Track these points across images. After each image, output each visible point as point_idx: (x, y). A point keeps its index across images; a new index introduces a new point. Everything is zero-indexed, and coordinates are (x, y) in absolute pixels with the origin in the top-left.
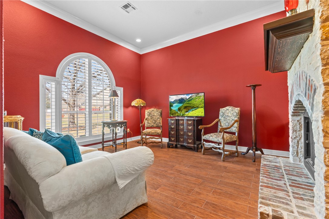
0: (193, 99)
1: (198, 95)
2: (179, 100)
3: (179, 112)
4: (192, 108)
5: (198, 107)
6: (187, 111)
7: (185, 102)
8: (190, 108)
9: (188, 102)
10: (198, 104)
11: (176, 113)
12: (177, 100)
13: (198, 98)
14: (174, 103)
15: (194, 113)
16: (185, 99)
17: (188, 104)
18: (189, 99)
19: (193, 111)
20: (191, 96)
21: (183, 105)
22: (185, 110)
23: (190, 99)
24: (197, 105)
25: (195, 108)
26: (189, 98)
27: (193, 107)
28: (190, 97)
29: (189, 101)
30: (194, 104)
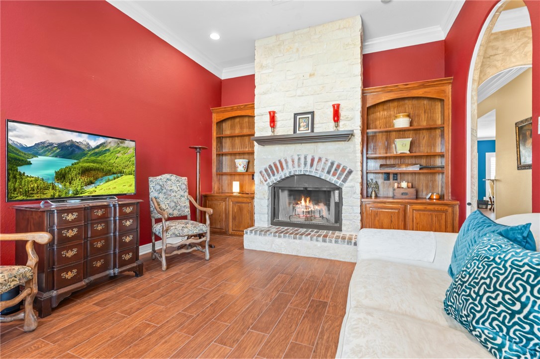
0: (108, 150)
1: (123, 145)
2: (62, 146)
3: (60, 186)
4: (106, 174)
5: (121, 173)
6: (91, 183)
7: (85, 155)
8: (100, 174)
9: (93, 158)
10: (122, 165)
11: (47, 188)
12: (51, 144)
13: (122, 152)
14: (36, 155)
15: (111, 187)
16: (82, 147)
17: (93, 162)
18: (97, 150)
19: (109, 180)
20: (104, 143)
21: (75, 164)
22: (86, 179)
23: (99, 151)
24: (120, 168)
25: (114, 173)
26: (98, 147)
27: (110, 171)
28: (101, 145)
29: (96, 154)
30: (110, 165)
